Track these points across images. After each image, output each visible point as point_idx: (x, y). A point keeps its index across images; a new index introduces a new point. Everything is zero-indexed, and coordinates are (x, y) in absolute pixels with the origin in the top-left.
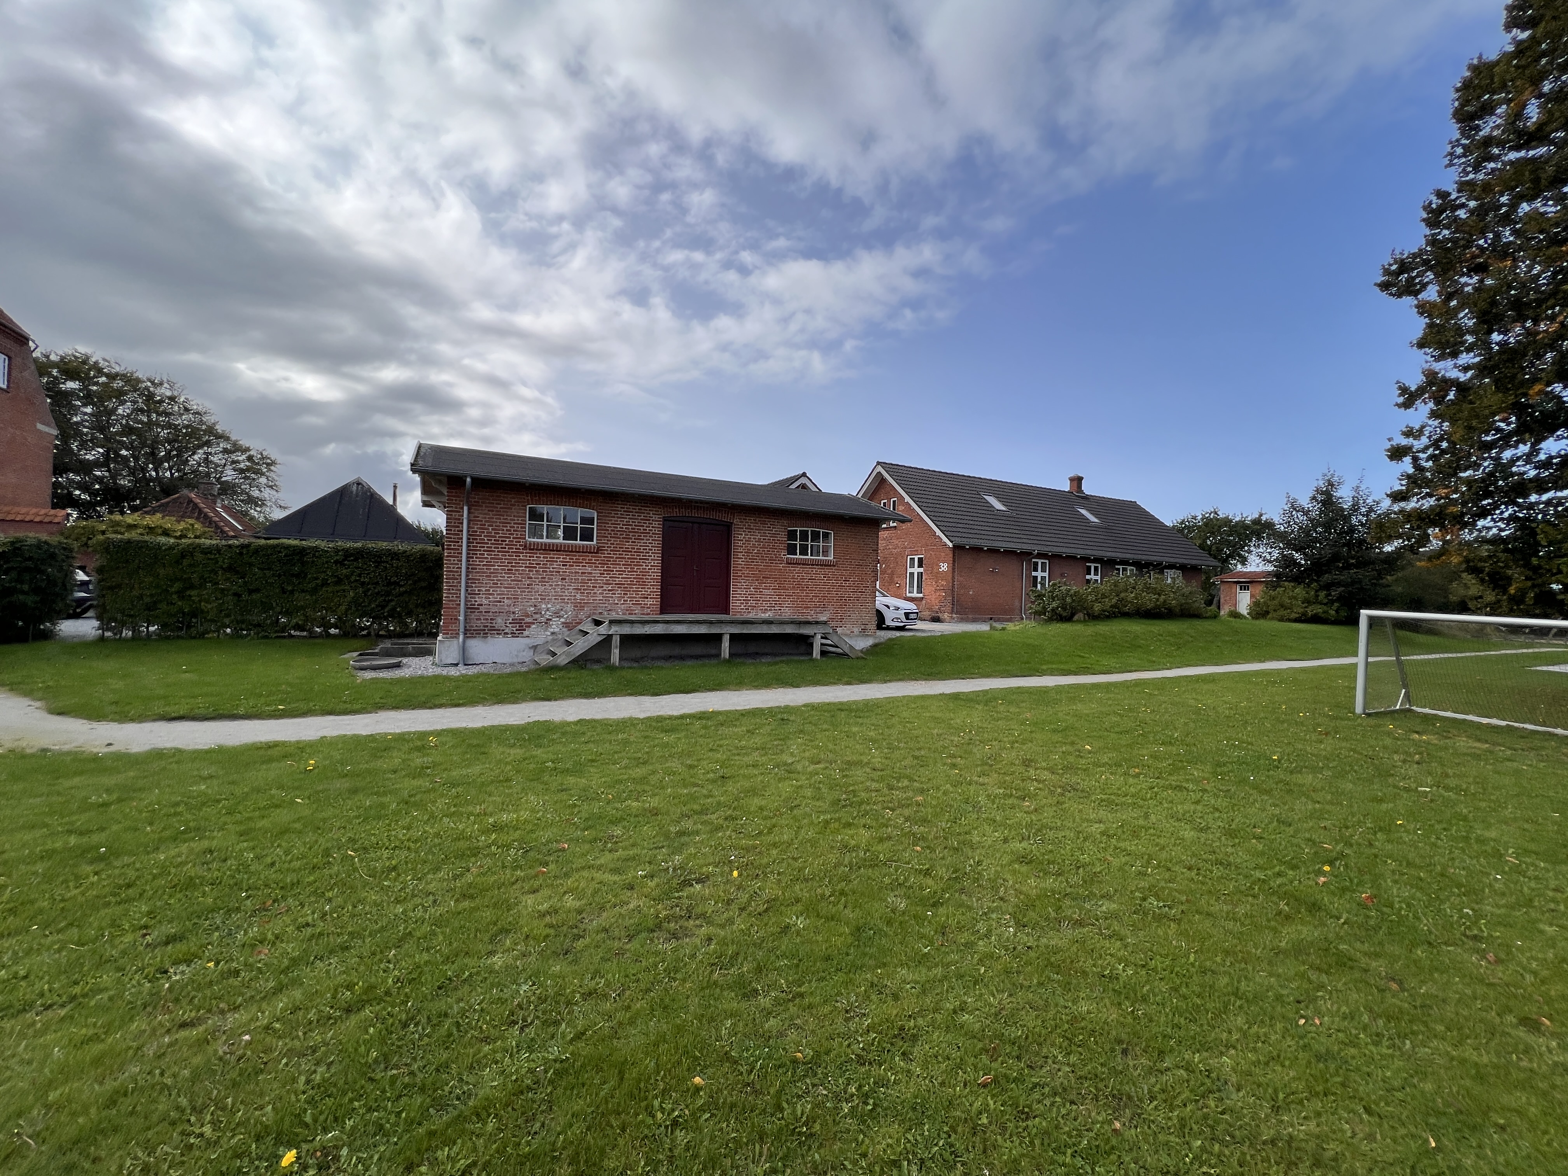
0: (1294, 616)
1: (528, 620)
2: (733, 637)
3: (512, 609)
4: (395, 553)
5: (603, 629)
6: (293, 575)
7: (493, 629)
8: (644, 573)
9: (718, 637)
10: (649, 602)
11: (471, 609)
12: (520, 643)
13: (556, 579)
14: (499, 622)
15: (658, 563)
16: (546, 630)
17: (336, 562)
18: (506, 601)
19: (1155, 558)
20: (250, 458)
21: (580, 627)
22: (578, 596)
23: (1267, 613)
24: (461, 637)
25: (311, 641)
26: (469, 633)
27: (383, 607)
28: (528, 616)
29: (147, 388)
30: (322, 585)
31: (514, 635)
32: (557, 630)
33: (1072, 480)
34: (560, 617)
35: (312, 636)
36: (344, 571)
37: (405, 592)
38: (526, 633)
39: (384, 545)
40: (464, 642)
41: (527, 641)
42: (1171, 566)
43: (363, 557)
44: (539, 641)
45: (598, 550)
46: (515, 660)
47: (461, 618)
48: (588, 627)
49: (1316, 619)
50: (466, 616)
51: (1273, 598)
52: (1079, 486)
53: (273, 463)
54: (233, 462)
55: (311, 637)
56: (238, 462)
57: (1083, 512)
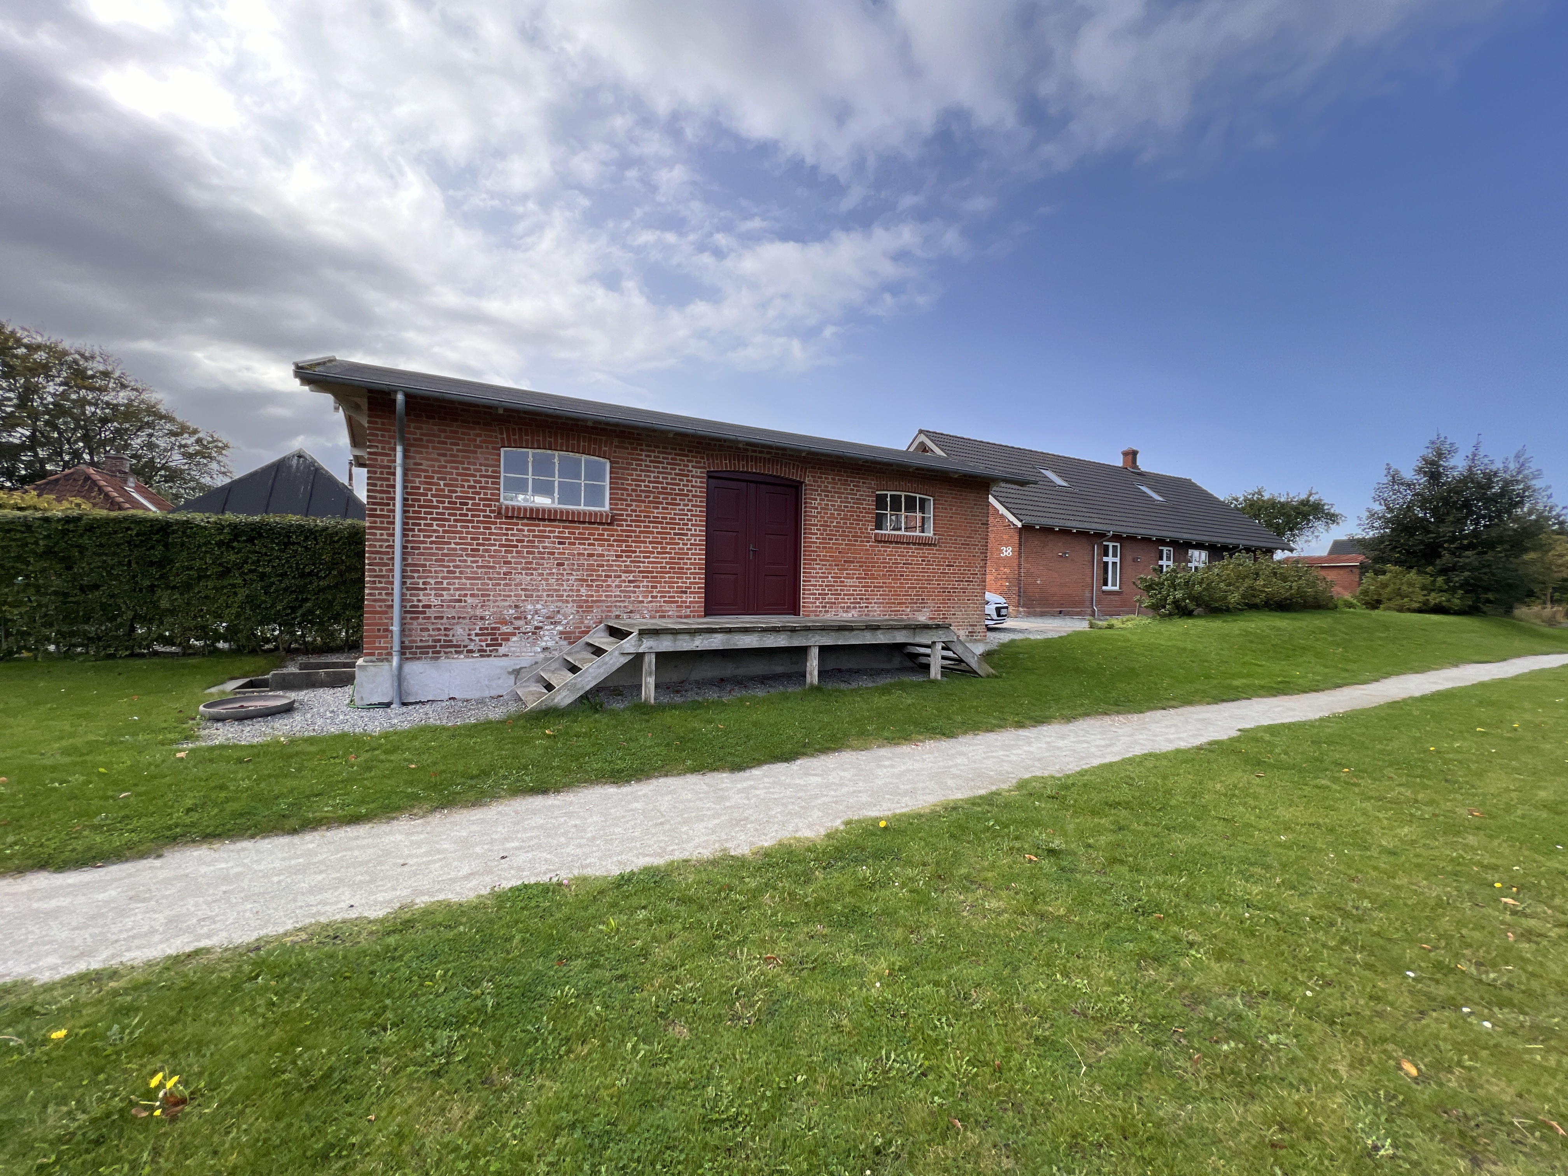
0: (1416, 605)
1: (504, 629)
2: (823, 649)
3: (479, 612)
4: (311, 531)
5: (629, 645)
6: (152, 564)
7: (449, 644)
8: (682, 554)
9: (803, 651)
10: (689, 598)
11: (410, 612)
12: (493, 665)
13: (549, 564)
14: (459, 633)
15: (701, 539)
16: (534, 644)
17: (220, 544)
18: (469, 600)
19: (1223, 540)
20: (199, 441)
21: (587, 639)
22: (583, 591)
23: (1379, 602)
24: (395, 660)
25: (183, 661)
26: (408, 652)
27: (294, 610)
28: (505, 623)
29: (75, 362)
30: (199, 578)
31: (483, 653)
32: (550, 644)
33: (1125, 454)
34: (555, 623)
35: (188, 652)
36: (233, 557)
37: (329, 587)
38: (502, 650)
39: (294, 519)
40: (400, 667)
41: (503, 662)
42: (1246, 550)
43: (260, 535)
44: (525, 661)
45: (612, 521)
46: (487, 694)
47: (396, 628)
48: (601, 639)
49: (1439, 610)
50: (403, 624)
52: (1134, 461)
53: (226, 446)
54: (181, 446)
55: (184, 655)
56: (185, 446)
57: (1146, 490)
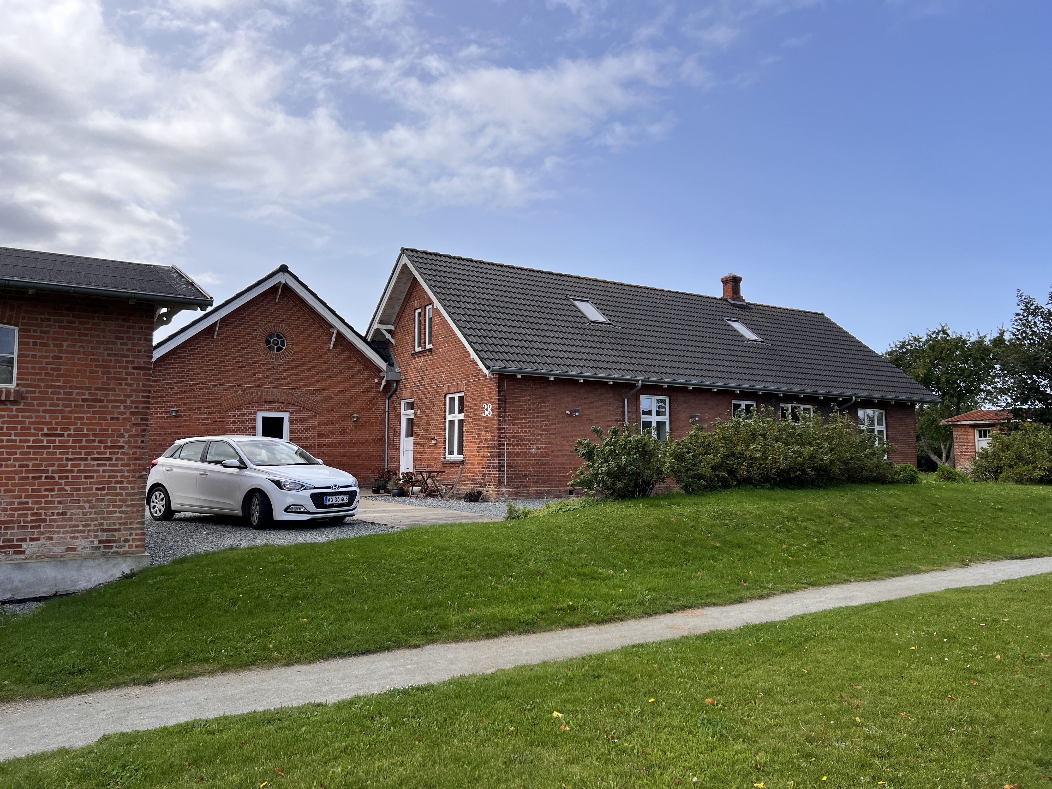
19: (842, 391)
23: (998, 470)
33: (725, 281)
42: (867, 403)
51: (1007, 447)
52: (736, 290)
57: (738, 326)
